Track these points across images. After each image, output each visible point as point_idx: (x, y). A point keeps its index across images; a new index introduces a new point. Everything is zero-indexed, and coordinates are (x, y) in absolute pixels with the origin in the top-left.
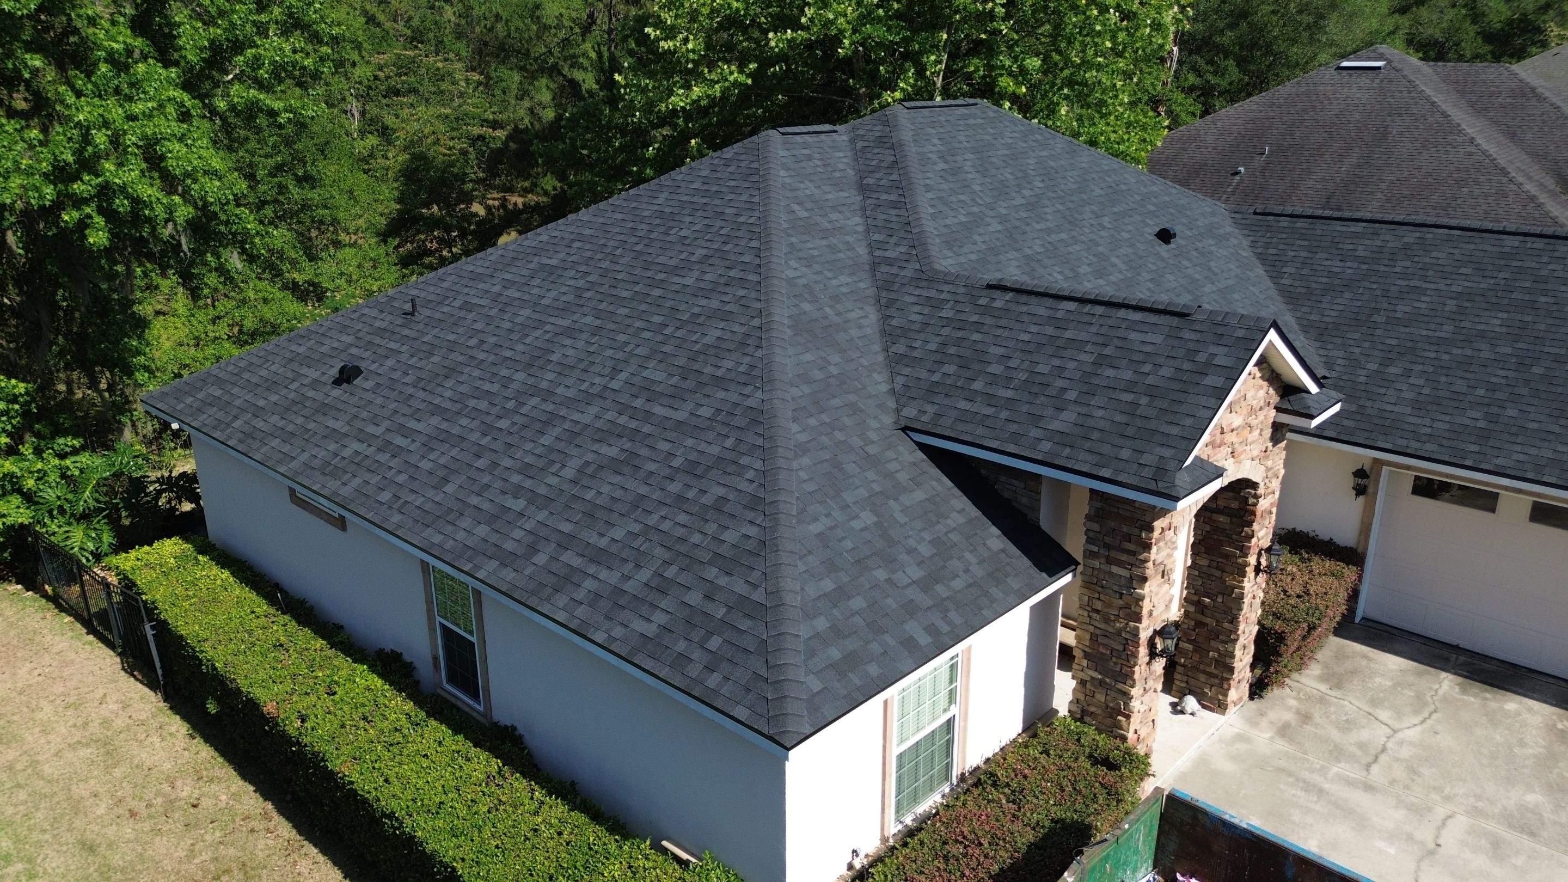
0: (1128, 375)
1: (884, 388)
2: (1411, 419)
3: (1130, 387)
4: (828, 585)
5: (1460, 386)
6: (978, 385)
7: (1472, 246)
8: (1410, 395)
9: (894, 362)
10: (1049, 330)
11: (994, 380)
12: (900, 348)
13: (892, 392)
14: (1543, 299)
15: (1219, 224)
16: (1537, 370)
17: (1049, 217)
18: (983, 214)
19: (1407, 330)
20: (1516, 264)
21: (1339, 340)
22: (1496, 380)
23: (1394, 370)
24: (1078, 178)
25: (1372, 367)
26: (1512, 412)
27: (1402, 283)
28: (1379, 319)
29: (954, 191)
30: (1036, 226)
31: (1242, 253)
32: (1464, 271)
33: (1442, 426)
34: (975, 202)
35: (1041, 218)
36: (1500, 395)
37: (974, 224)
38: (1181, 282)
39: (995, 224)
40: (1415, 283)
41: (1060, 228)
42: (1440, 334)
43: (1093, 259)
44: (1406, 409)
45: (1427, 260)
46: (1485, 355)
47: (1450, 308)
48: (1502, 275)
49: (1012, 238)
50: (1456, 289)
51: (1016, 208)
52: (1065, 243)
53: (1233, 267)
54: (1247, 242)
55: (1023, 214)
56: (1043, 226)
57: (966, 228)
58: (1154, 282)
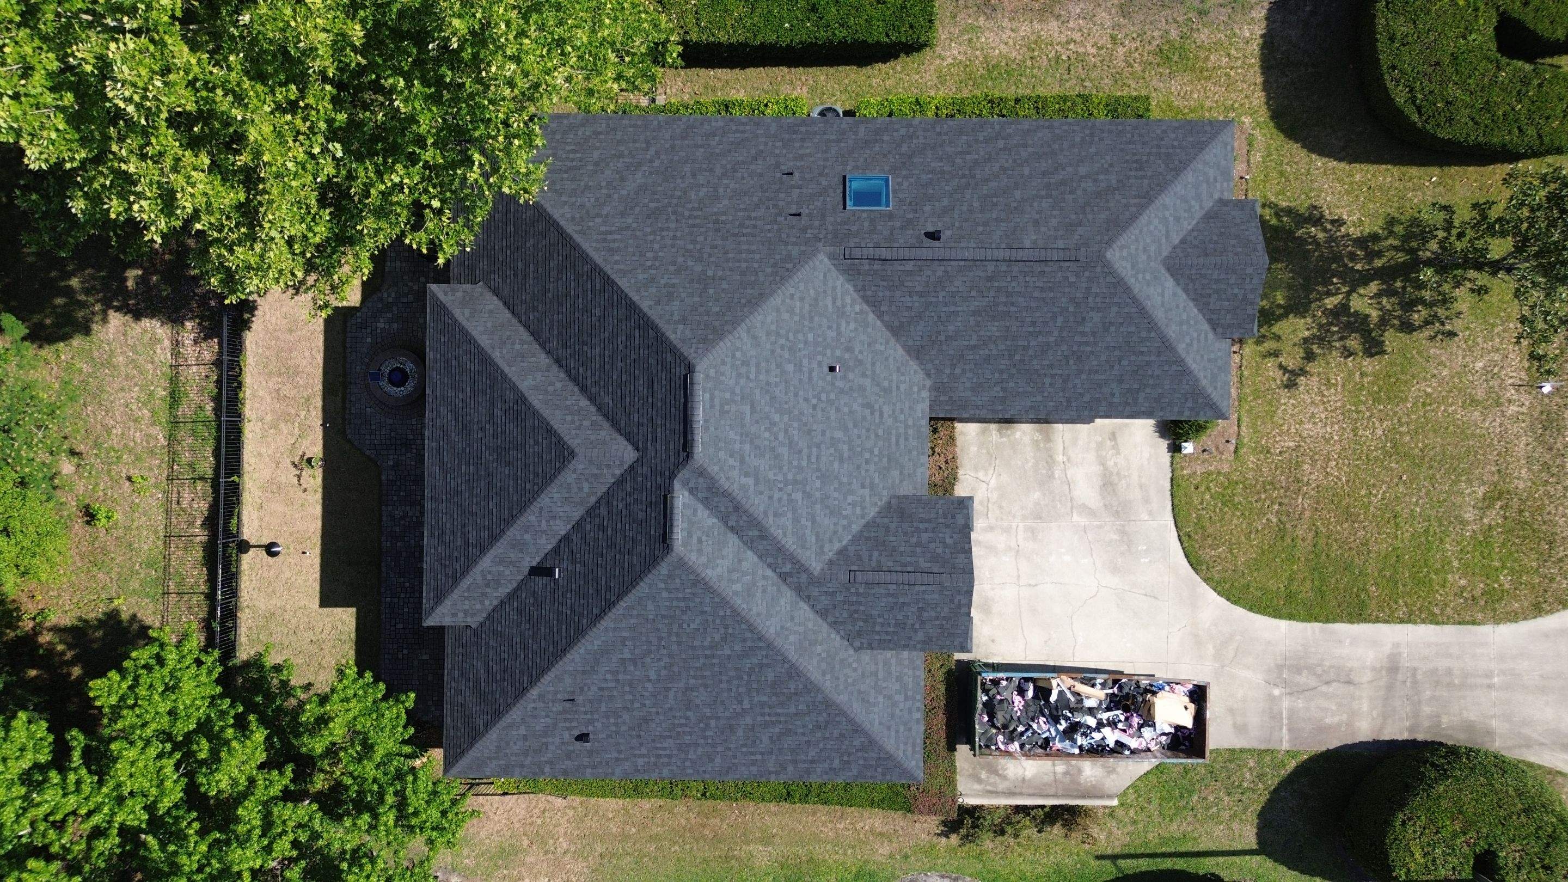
0: (933, 614)
1: (838, 638)
3: (937, 618)
4: (893, 733)
5: (988, 374)
6: (878, 628)
8: (968, 385)
9: (834, 625)
10: (891, 599)
11: (882, 625)
12: (830, 619)
13: (842, 638)
14: (1013, 309)
15: (834, 288)
16: (1017, 357)
17: (801, 444)
18: (790, 495)
19: (955, 343)
20: (996, 284)
21: (927, 357)
22: (1003, 367)
23: (958, 371)
24: (778, 372)
25: (948, 371)
26: (1012, 384)
27: (946, 309)
28: (942, 338)
29: (771, 498)
30: (804, 463)
31: (857, 308)
32: (973, 293)
33: (985, 399)
34: (780, 490)
35: (800, 451)
36: (1005, 376)
37: (794, 511)
38: (860, 401)
39: (798, 496)
40: (953, 308)
41: (809, 447)
42: (972, 343)
43: (832, 450)
44: (969, 393)
45: (953, 289)
46: (994, 352)
47: (972, 323)
48: (992, 294)
49: (807, 495)
50: (972, 308)
51: (790, 463)
52: (818, 457)
53: (862, 337)
54: (851, 289)
55: (795, 463)
56: (805, 457)
57: (796, 520)
58: (855, 426)
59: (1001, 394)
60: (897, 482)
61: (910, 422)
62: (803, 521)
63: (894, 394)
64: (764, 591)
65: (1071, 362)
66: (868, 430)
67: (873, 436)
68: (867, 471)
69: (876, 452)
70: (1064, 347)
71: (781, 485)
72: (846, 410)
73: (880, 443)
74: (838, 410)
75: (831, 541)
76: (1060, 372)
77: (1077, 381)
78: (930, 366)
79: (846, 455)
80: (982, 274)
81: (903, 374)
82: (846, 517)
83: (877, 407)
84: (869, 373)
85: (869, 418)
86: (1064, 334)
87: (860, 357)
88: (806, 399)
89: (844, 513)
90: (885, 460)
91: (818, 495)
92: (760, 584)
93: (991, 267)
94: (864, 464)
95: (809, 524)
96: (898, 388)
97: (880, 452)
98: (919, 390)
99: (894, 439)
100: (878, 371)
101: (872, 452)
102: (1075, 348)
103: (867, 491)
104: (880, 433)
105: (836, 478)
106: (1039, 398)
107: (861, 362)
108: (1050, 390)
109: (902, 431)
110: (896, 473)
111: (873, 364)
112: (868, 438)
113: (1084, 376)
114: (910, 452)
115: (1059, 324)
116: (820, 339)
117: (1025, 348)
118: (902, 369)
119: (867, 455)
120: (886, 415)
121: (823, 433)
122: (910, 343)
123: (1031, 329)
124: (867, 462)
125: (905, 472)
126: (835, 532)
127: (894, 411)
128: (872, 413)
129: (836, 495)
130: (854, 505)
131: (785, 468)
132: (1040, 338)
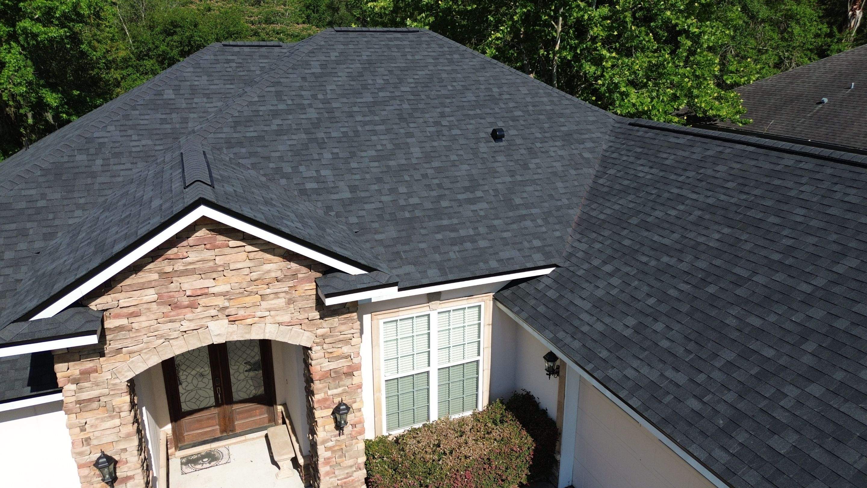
2: (585, 317)
5: (642, 292)
7: (753, 163)
8: (600, 293)
14: (772, 219)
15: (589, 131)
16: (711, 289)
17: (384, 113)
18: (310, 105)
19: (646, 234)
20: (777, 182)
21: (594, 235)
22: (672, 292)
23: (608, 268)
24: (459, 87)
25: (596, 262)
26: (659, 327)
27: (675, 191)
28: (634, 221)
29: (301, 88)
30: (359, 118)
31: (587, 155)
32: (730, 185)
33: (599, 327)
34: (314, 97)
35: (373, 113)
36: (663, 308)
37: (289, 111)
38: (474, 172)
39: (312, 114)
40: (684, 192)
41: (383, 122)
42: (666, 241)
43: (390, 146)
44: (587, 306)
45: (709, 172)
46: (683, 266)
47: (692, 218)
48: (757, 192)
49: (316, 124)
50: (711, 201)
51: (355, 104)
52: (375, 133)
53: (558, 165)
54: (605, 147)
55: (356, 109)
56: (368, 119)
57: (275, 114)
58: (439, 170)
59: (628, 333)
60: (378, 237)
61: (482, 244)
62: (278, 121)
63: (511, 214)
64: (163, 121)
65: (810, 346)
66: (440, 186)
67: (434, 193)
68: (379, 191)
69: (414, 200)
70: (818, 313)
71: (320, 96)
72: (454, 157)
73: (428, 205)
74: (449, 149)
75: (252, 154)
76: (769, 353)
77: (792, 391)
78: (583, 246)
79: (392, 163)
80: (768, 166)
81: (545, 220)
82: (295, 169)
83: (479, 194)
84: (519, 178)
85: (459, 185)
86: (837, 289)
87: (532, 166)
88: (443, 115)
89: (302, 168)
90: (407, 215)
91: (321, 135)
92: (174, 115)
93: (789, 160)
94: (387, 186)
95: (274, 127)
96: (523, 218)
97: (415, 206)
98: (538, 249)
99: (445, 222)
100: (529, 189)
101: (409, 195)
102: (841, 324)
103: (347, 195)
104: (444, 204)
105: (353, 155)
106: (681, 378)
107: (525, 167)
108: (717, 375)
109: (463, 233)
110: (391, 232)
111: (534, 182)
112: (429, 187)
113: (815, 390)
114: (436, 249)
115: (839, 269)
116: (522, 122)
117: (739, 281)
118: (551, 220)
119: (403, 189)
120: (473, 207)
121: (410, 135)
122: (594, 214)
123: (776, 257)
124: (392, 191)
125: (399, 248)
126: (268, 158)
127: (485, 217)
128: (466, 189)
129: (327, 156)
130: (318, 179)
131: (345, 100)
132: (779, 277)
